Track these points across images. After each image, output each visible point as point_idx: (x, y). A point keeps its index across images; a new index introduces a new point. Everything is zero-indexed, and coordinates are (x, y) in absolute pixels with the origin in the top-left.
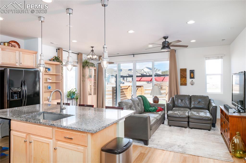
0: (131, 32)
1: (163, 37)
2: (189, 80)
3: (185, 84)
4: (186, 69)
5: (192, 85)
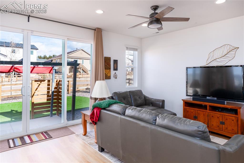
2: (113, 72)
3: (109, 78)
4: (110, 58)
5: (116, 78)
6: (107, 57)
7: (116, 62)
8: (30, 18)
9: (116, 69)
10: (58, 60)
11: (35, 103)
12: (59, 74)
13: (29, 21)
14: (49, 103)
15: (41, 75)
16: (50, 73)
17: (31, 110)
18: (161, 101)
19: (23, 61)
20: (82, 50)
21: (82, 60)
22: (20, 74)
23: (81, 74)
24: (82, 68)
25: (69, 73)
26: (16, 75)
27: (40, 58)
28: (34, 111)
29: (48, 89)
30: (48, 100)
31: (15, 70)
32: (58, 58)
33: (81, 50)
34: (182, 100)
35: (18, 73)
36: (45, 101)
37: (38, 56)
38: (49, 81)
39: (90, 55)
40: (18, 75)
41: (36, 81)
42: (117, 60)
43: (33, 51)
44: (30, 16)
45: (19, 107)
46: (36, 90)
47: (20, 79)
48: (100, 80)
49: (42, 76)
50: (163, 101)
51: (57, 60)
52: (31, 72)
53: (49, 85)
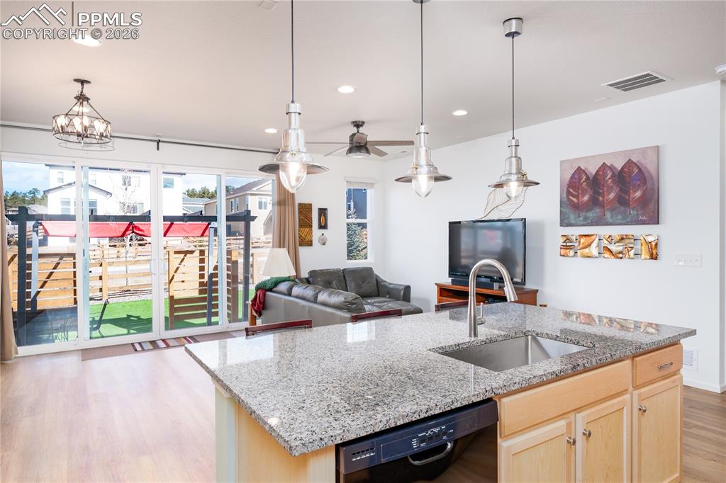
0: (346, 89)
1: (353, 122)
2: (316, 233)
3: (310, 244)
4: (311, 205)
5: (324, 244)
6: (304, 204)
7: (323, 212)
8: (160, 143)
9: (323, 226)
10: (235, 201)
11: (175, 297)
12: (238, 237)
13: (158, 149)
14: (203, 299)
15: (195, 240)
16: (202, 235)
17: (168, 315)
18: (402, 287)
19: (152, 215)
22: (143, 240)
25: (265, 234)
26: (135, 242)
27: (191, 196)
28: (175, 314)
29: (202, 269)
30: (201, 292)
31: (135, 230)
32: (235, 195)
34: (436, 284)
35: (139, 238)
36: (196, 294)
37: (188, 191)
38: (202, 253)
40: (140, 240)
41: (176, 252)
42: (326, 209)
43: (173, 179)
44: (159, 141)
45: (144, 310)
46: (176, 272)
47: (143, 250)
48: (280, 247)
49: (195, 244)
50: (408, 289)
51: (233, 200)
52: (165, 235)
53: (202, 261)
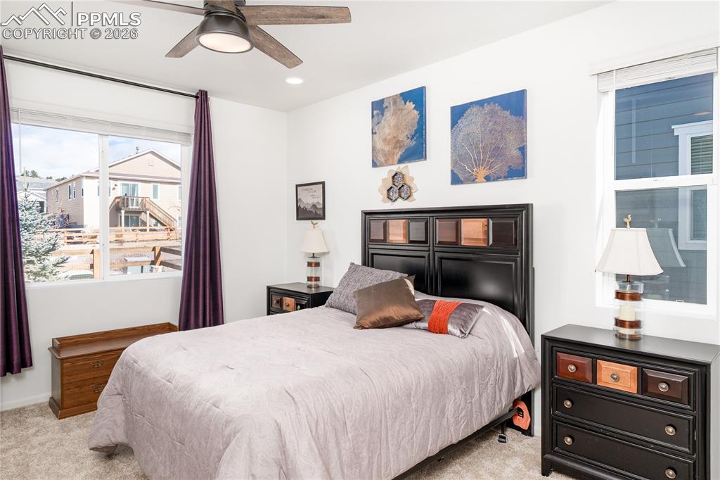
20: (152, 153)
21: (152, 184)
23: (145, 230)
24: (148, 212)
33: (150, 155)
39: (178, 168)
